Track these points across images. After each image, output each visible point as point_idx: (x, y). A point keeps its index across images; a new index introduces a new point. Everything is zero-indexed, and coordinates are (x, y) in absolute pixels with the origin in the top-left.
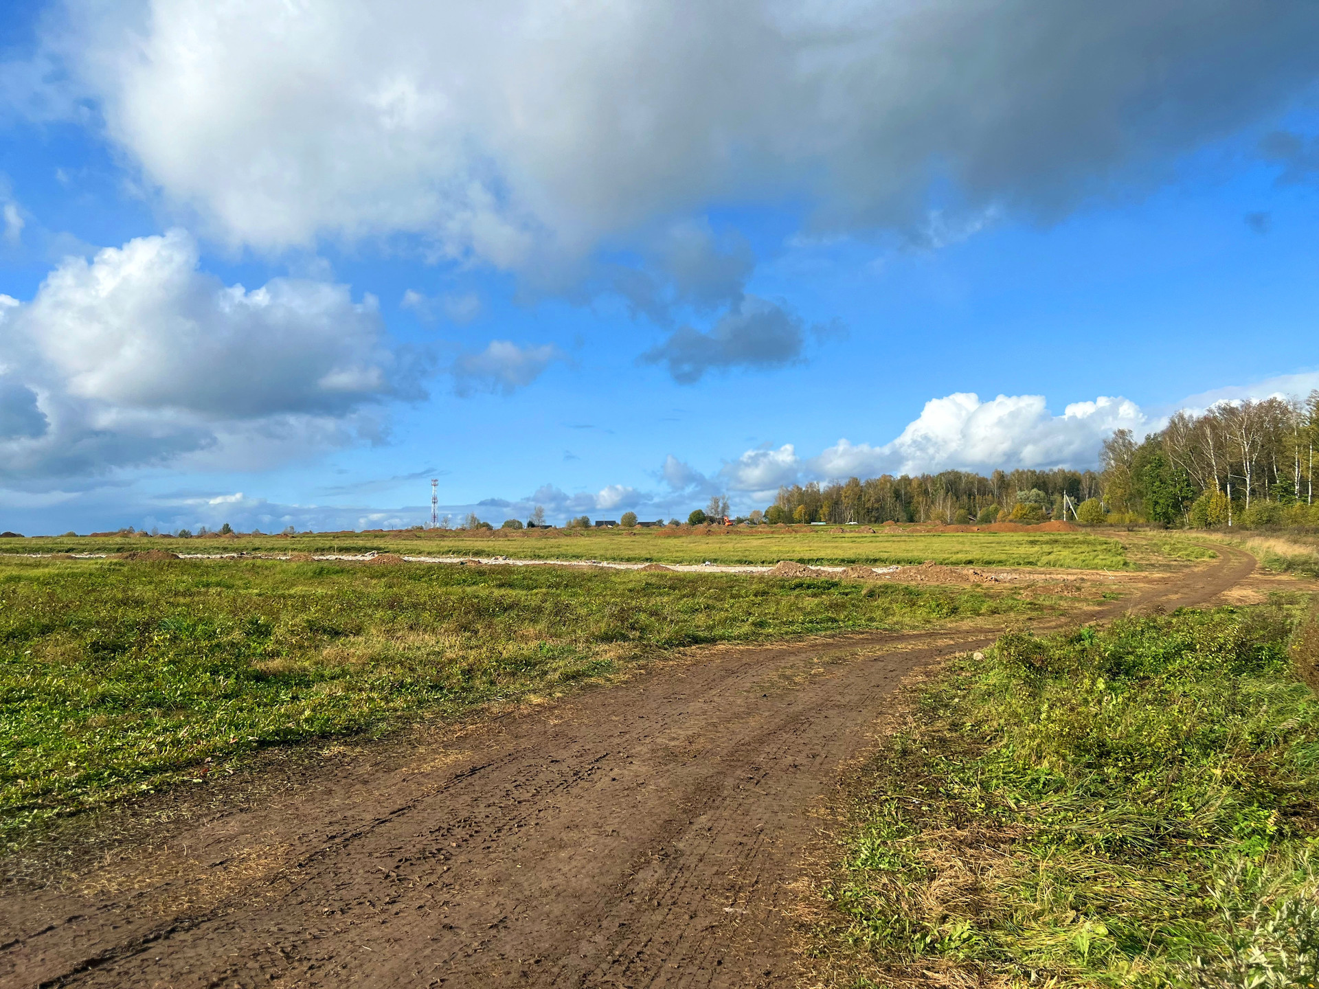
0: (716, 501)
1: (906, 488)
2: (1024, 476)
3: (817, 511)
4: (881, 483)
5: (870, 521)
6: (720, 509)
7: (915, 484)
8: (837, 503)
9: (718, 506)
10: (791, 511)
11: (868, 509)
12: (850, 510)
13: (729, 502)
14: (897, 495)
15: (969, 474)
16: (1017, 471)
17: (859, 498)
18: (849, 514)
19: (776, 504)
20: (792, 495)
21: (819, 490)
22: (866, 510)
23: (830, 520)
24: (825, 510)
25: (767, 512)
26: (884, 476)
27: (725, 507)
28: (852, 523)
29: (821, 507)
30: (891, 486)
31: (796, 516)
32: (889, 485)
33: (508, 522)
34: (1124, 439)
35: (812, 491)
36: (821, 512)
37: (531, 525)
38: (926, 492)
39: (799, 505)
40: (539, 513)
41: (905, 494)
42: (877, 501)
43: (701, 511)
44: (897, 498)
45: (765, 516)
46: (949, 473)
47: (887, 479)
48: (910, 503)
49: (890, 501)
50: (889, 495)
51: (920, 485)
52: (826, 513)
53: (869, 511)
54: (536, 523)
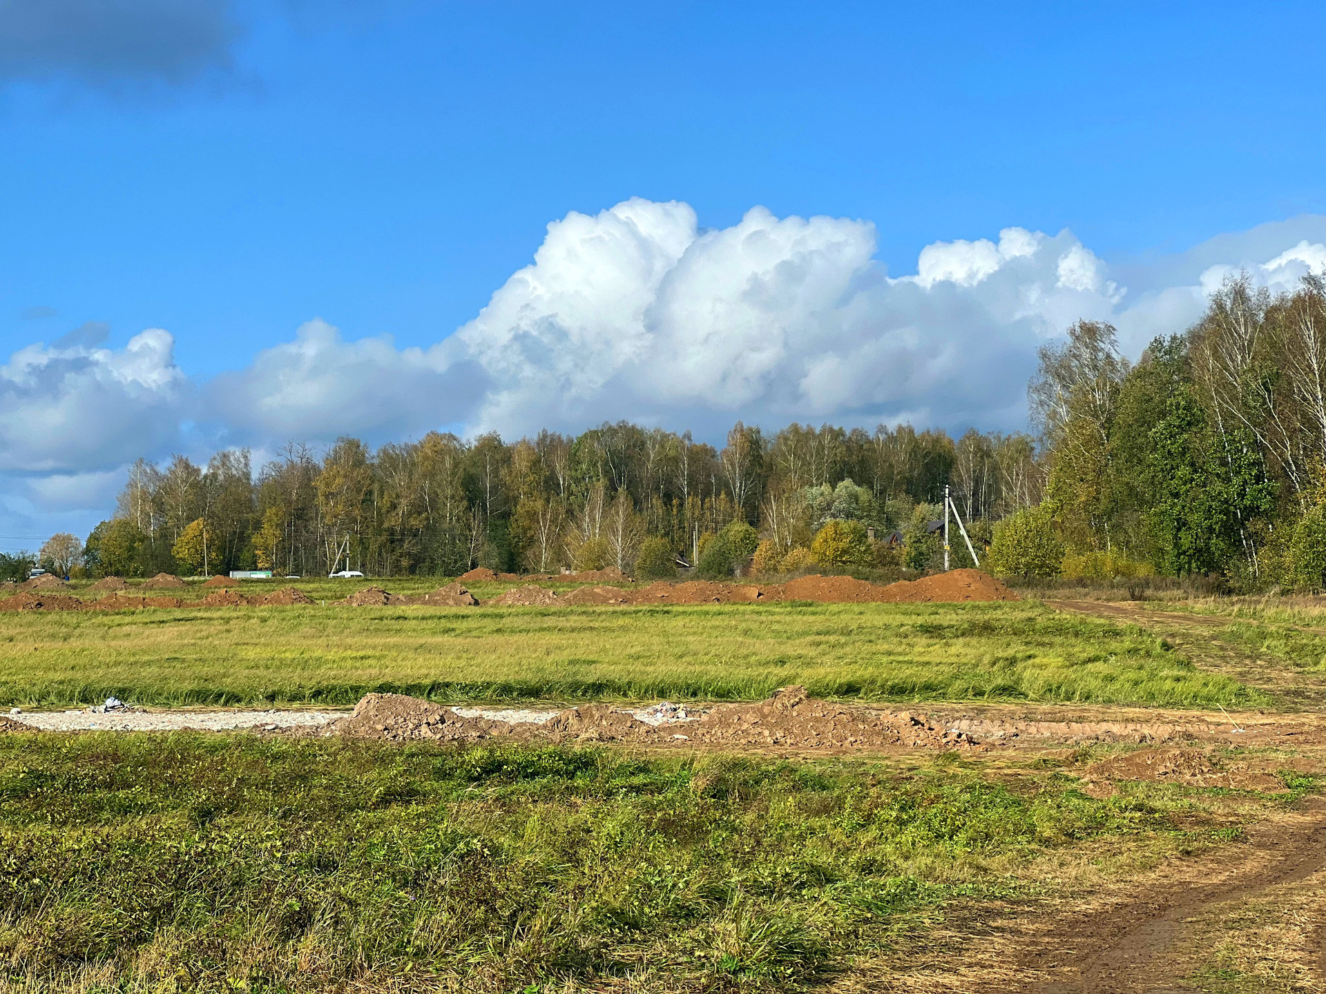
1: (496, 472)
2: (813, 444)
3: (243, 538)
4: (426, 458)
5: (397, 569)
7: (521, 464)
8: (300, 514)
10: (165, 535)
11: (391, 531)
12: (340, 533)
14: (472, 492)
15: (665, 437)
16: (795, 429)
17: (368, 500)
18: (338, 545)
19: (121, 516)
20: (169, 489)
21: (247, 476)
22: (385, 536)
23: (284, 565)
24: (268, 536)
25: (94, 538)
26: (435, 437)
28: (347, 574)
29: (258, 526)
30: (456, 465)
31: (182, 550)
32: (448, 463)
34: (1096, 350)
35: (230, 478)
36: (256, 539)
38: (550, 485)
39: (191, 519)
41: (494, 489)
42: (417, 509)
44: (472, 502)
45: (87, 552)
46: (613, 432)
47: (442, 447)
48: (506, 515)
49: (451, 510)
50: (449, 492)
51: (535, 464)
52: (273, 542)
53: (394, 540)
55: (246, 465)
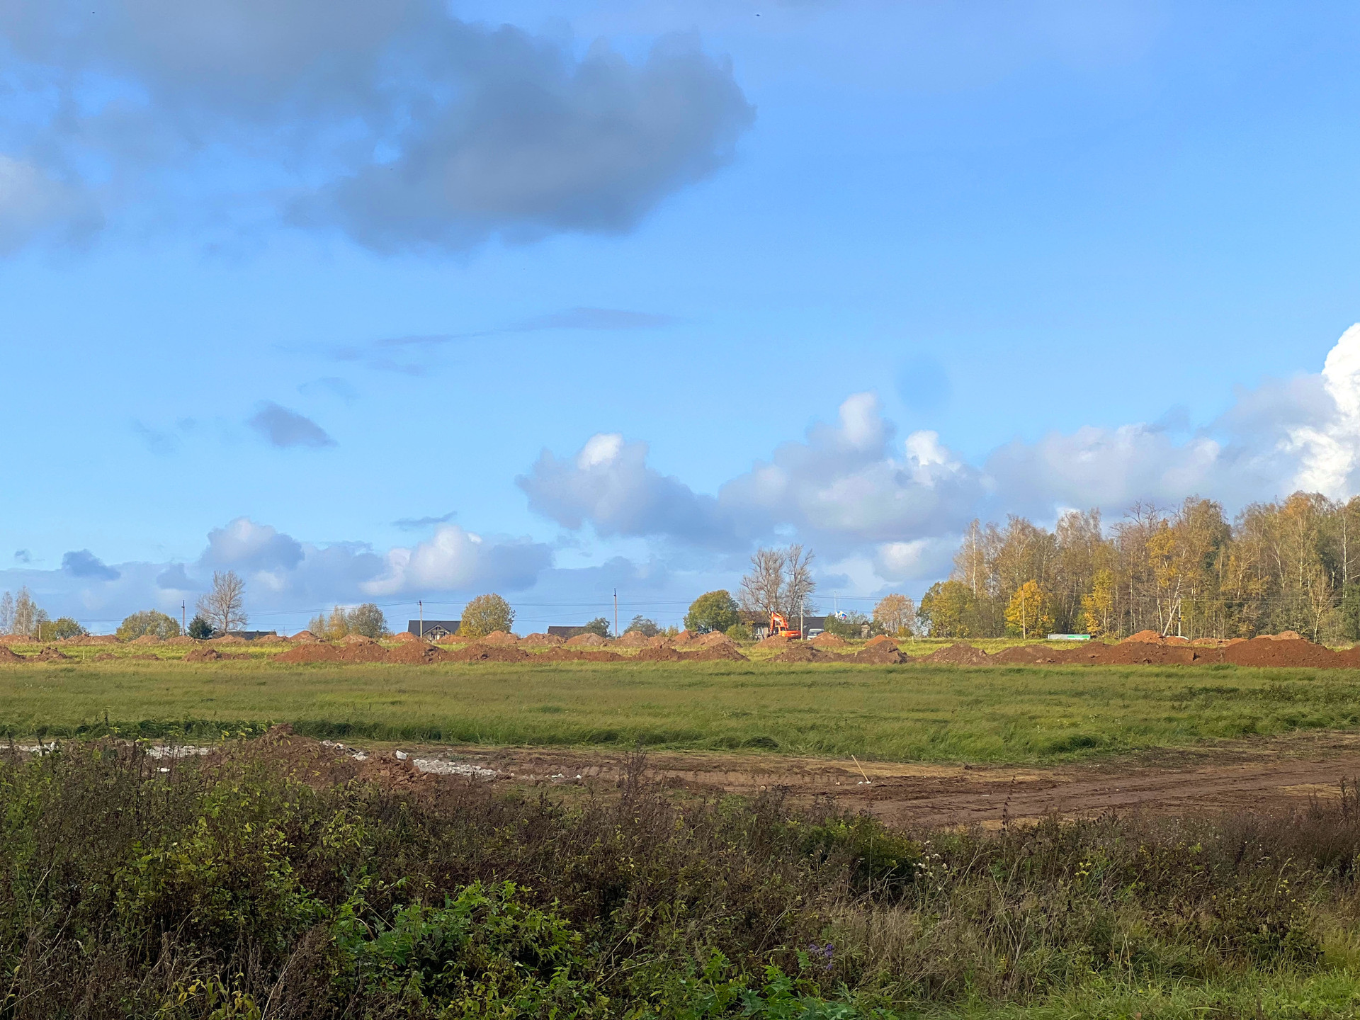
0: (771, 565)
3: (1077, 601)
6: (783, 589)
8: (1140, 575)
9: (777, 582)
10: (1003, 598)
11: (1230, 596)
13: (812, 572)
14: (1326, 554)
17: (1210, 562)
19: (959, 578)
20: (1008, 550)
22: (1222, 600)
23: (1114, 628)
24: (1099, 598)
25: (928, 598)
26: (1299, 497)
27: (802, 584)
29: (1095, 587)
30: (1314, 527)
33: (134, 618)
36: (1087, 602)
37: (202, 630)
39: (1026, 581)
40: (228, 594)
42: (1264, 571)
43: (723, 595)
44: (1324, 565)
45: (921, 613)
49: (1301, 572)
50: (1301, 554)
52: (1104, 606)
53: (1232, 604)
54: (215, 625)
55: (1096, 526)
